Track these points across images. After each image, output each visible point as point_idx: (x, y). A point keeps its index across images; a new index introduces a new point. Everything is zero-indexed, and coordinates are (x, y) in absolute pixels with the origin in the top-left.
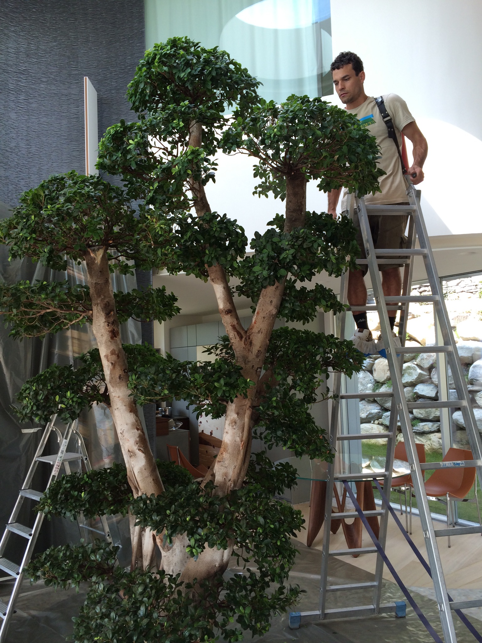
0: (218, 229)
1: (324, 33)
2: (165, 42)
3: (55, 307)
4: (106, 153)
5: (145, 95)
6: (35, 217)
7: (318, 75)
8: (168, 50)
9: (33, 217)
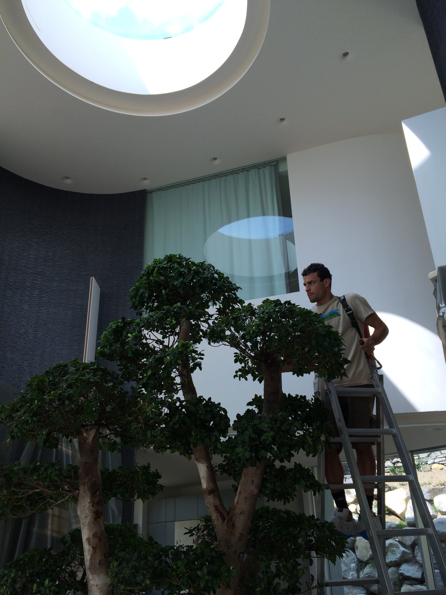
0: (204, 412)
1: (289, 243)
2: (162, 257)
3: (43, 487)
4: (107, 344)
5: (144, 298)
6: (38, 402)
7: (286, 274)
8: (165, 264)
9: (36, 401)
